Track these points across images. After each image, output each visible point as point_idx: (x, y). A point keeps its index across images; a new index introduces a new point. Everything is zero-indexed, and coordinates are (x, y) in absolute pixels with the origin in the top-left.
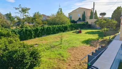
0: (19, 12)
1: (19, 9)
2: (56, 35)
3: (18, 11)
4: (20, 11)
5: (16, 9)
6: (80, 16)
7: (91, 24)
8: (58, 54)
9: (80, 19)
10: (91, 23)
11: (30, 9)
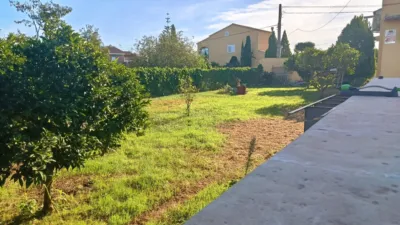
0: (31, 20)
1: (29, 8)
2: (162, 98)
3: (25, 15)
4: (34, 17)
5: (21, 8)
6: (234, 50)
7: (272, 73)
8: (185, 137)
9: (234, 59)
10: (273, 68)
11: (70, 10)
